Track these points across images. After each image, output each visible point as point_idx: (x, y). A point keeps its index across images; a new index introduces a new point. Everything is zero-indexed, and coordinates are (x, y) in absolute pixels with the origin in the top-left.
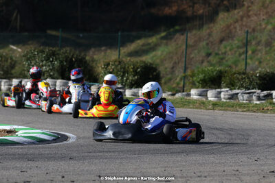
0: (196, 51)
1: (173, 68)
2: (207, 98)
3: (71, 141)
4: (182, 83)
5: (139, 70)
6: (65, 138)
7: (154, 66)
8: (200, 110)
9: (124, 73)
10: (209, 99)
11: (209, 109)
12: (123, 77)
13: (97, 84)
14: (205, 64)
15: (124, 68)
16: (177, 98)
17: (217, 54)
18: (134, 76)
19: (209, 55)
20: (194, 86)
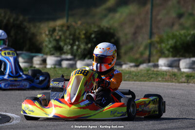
0: (164, 12)
1: (135, 33)
2: (180, 69)
3: (14, 122)
4: (147, 53)
5: (93, 36)
6: (7, 119)
7: (112, 31)
8: (171, 84)
9: (74, 40)
10: (183, 70)
11: (182, 83)
12: (72, 45)
13: (40, 55)
14: (176, 27)
15: (74, 35)
16: (141, 70)
17: (191, 14)
18: (87, 44)
19: (180, 16)
20: (162, 54)
